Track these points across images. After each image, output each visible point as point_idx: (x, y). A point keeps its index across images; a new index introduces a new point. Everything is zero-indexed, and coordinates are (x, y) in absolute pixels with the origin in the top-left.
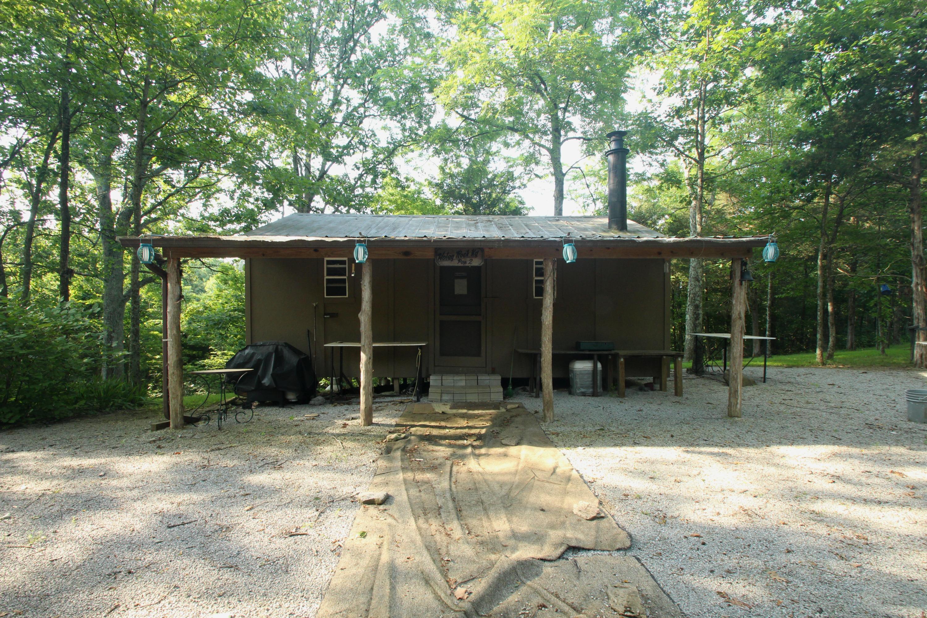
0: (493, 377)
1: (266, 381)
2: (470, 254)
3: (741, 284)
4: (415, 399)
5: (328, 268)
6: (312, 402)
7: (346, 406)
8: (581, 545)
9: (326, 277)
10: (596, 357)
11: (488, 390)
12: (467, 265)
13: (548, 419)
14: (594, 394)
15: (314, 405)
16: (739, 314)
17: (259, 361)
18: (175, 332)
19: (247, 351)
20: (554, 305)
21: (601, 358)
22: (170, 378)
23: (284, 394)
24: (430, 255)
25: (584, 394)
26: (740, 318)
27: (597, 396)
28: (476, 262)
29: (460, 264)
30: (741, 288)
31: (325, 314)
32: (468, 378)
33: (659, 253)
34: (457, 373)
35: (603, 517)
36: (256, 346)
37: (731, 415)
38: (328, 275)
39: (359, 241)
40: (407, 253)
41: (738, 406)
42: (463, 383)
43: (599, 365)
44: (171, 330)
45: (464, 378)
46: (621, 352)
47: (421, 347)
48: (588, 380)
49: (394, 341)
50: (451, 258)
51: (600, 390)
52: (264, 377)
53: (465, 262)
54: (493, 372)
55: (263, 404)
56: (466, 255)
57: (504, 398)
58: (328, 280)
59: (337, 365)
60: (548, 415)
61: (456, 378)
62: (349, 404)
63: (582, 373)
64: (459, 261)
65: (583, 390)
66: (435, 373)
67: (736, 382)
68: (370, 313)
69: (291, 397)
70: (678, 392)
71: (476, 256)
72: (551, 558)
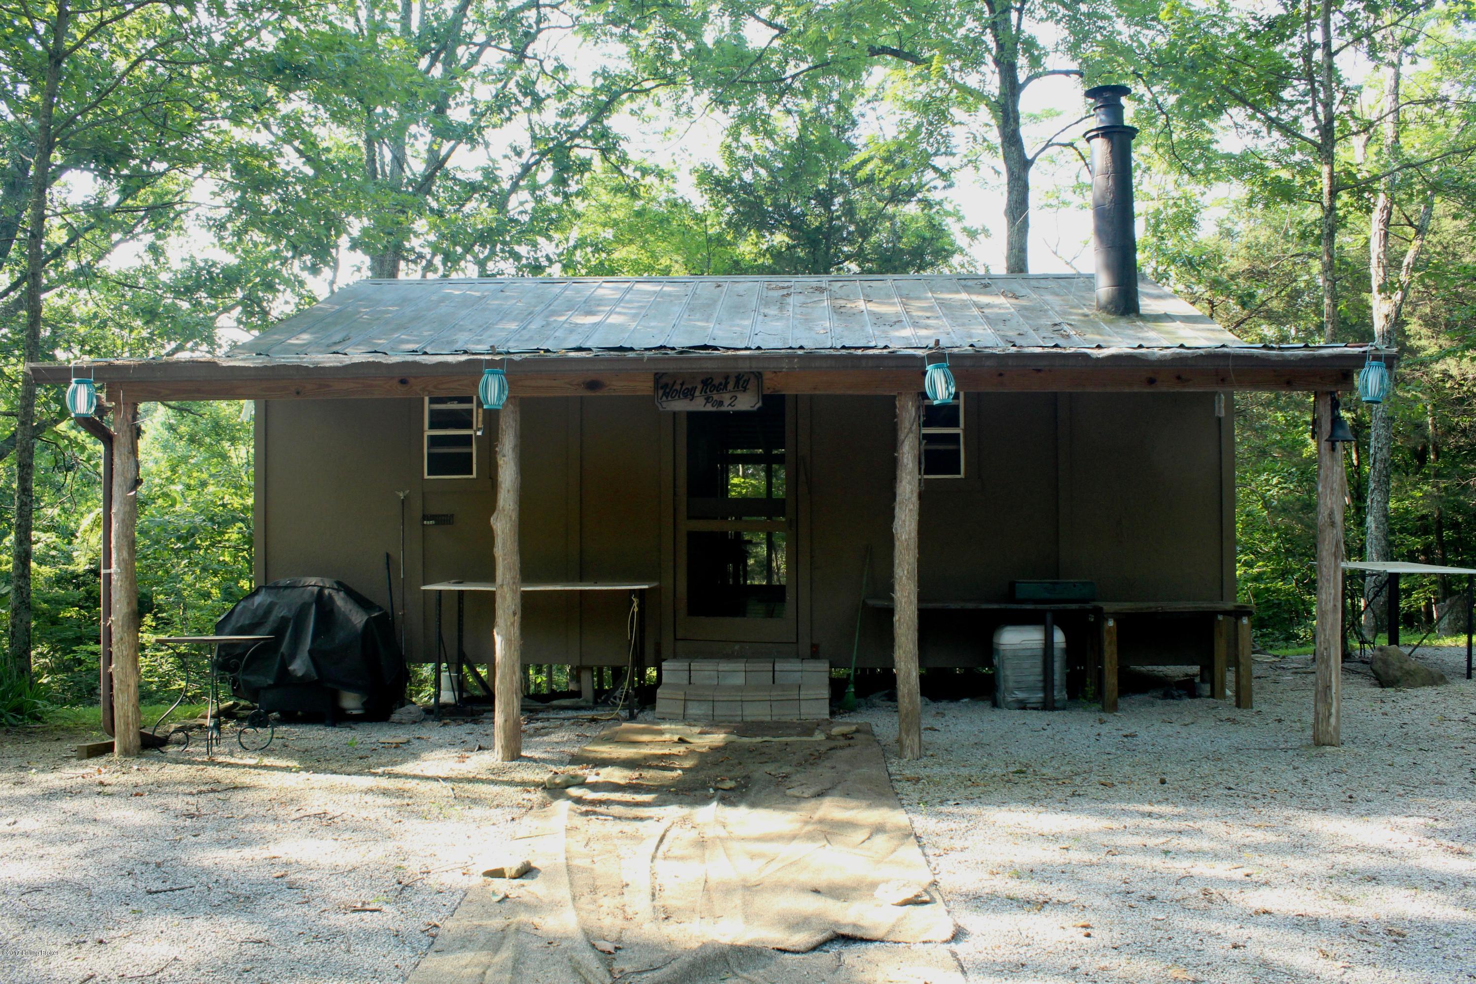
0: (811, 666)
1: (299, 666)
2: (730, 386)
3: (1333, 449)
4: (624, 714)
5: (432, 413)
6: (395, 717)
7: (468, 727)
8: (859, 934)
9: (428, 433)
10: (1049, 617)
11: (794, 694)
12: (724, 408)
13: (908, 754)
14: (1048, 705)
15: (400, 723)
16: (1331, 515)
17: (284, 621)
18: (125, 554)
19: (258, 600)
20: (921, 496)
21: (1064, 620)
22: (114, 649)
23: (335, 698)
24: (645, 387)
25: (1023, 706)
26: (1333, 524)
27: (1053, 709)
28: (746, 402)
29: (709, 408)
30: (1333, 458)
31: (425, 517)
32: (750, 667)
33: (1151, 381)
34: (729, 657)
35: (925, 903)
36: (277, 587)
37: (1318, 743)
38: (432, 426)
39: (490, 364)
40: (593, 385)
41: (1333, 720)
42: (739, 680)
43: (1059, 637)
44: (119, 550)
45: (740, 666)
46: (1108, 607)
47: (641, 593)
48: (1033, 673)
49: (581, 579)
50: (689, 394)
51: (1060, 694)
52: (293, 656)
53: (721, 403)
54: (815, 654)
55: (289, 718)
56: (722, 387)
57: (832, 713)
58: (432, 438)
59: (450, 635)
60: (907, 742)
61: (724, 666)
62: (475, 722)
63: (1018, 654)
64: (707, 399)
65: (1020, 695)
66: (675, 656)
67: (1328, 666)
68: (514, 516)
69: (351, 702)
70: (1243, 700)
71: (745, 389)
72: (797, 948)
